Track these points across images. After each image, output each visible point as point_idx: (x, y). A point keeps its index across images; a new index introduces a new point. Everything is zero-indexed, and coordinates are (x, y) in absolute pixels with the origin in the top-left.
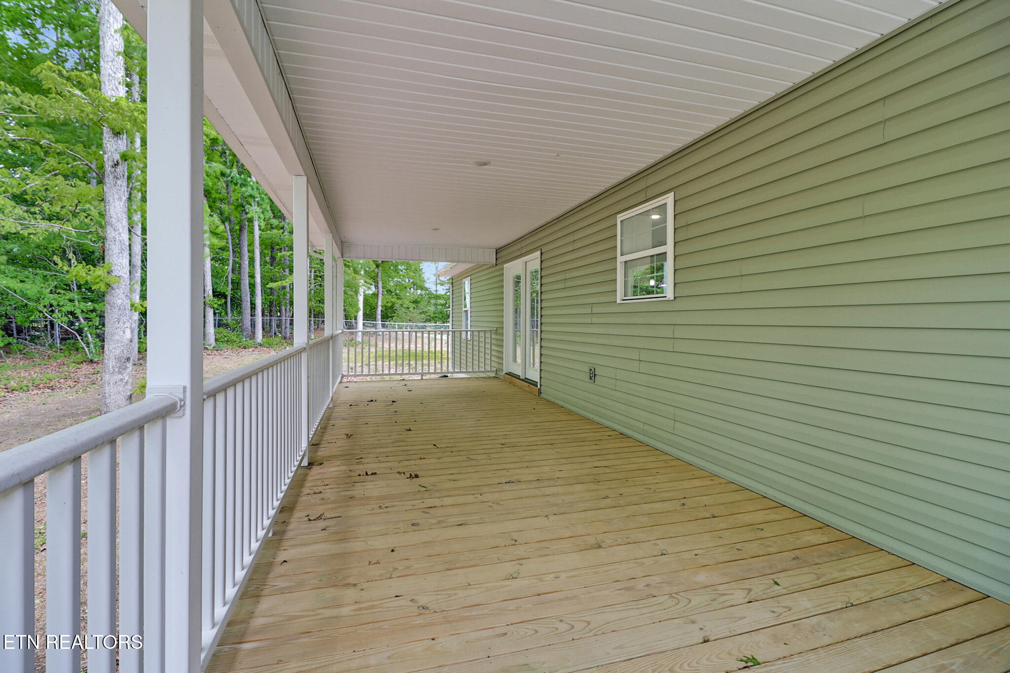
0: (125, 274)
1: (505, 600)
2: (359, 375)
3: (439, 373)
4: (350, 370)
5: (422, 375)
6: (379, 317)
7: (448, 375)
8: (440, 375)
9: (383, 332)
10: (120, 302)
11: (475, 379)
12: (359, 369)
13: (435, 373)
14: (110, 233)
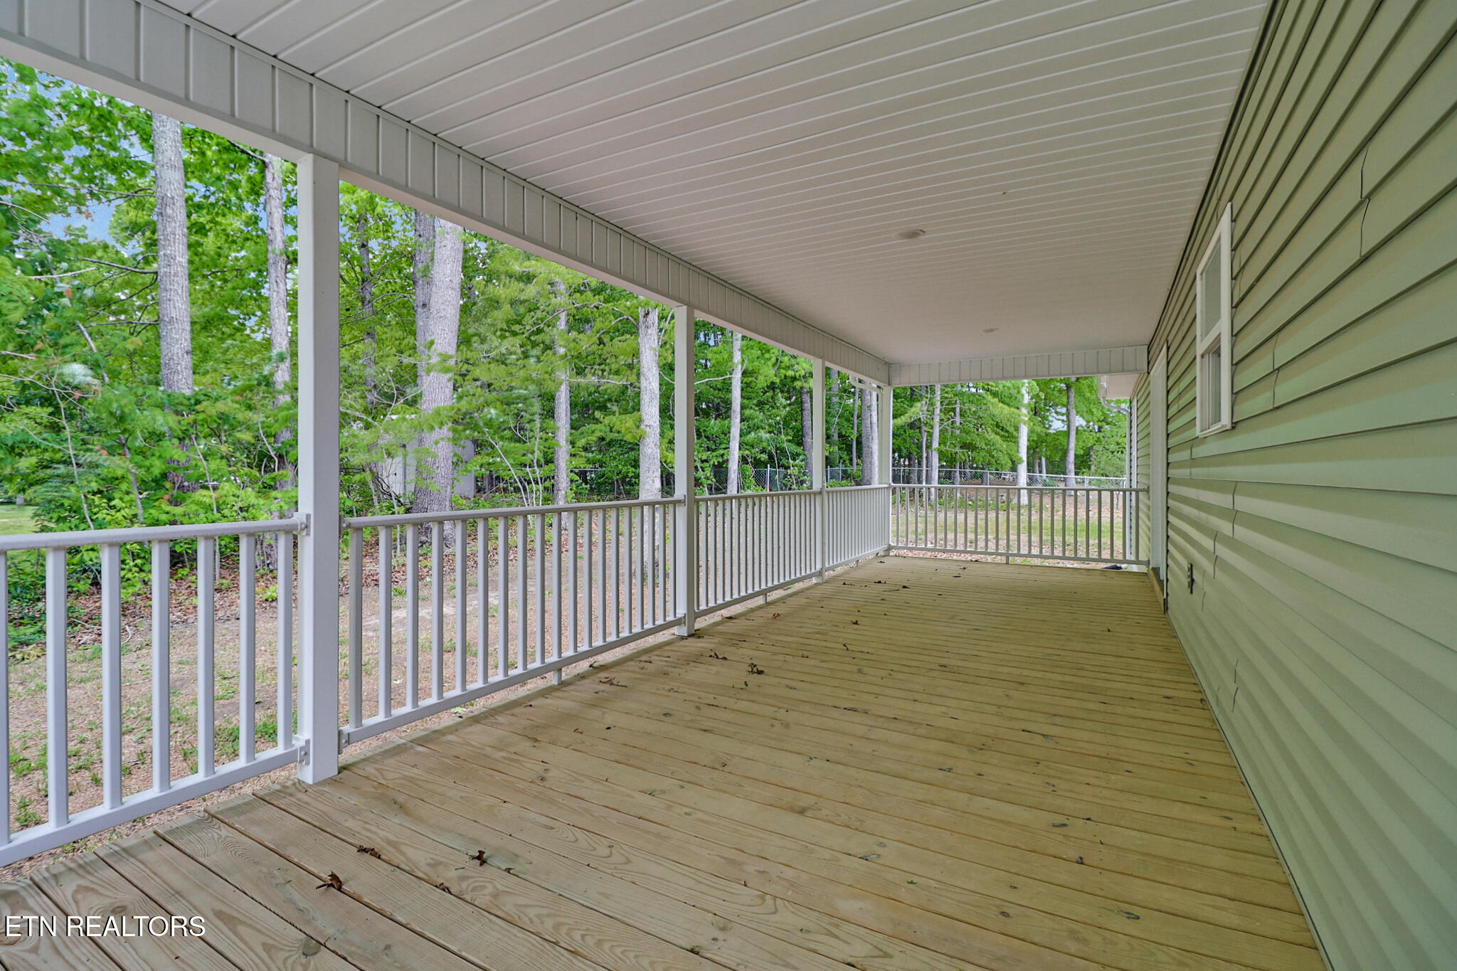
0: (654, 422)
1: (606, 807)
2: (991, 554)
3: (1106, 561)
4: (968, 544)
5: (1008, 558)
6: (1071, 467)
7: (1123, 566)
8: (1109, 565)
9: (1076, 491)
10: (650, 451)
11: (1085, 573)
12: (981, 544)
13: (1100, 560)
14: (644, 383)
